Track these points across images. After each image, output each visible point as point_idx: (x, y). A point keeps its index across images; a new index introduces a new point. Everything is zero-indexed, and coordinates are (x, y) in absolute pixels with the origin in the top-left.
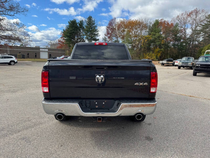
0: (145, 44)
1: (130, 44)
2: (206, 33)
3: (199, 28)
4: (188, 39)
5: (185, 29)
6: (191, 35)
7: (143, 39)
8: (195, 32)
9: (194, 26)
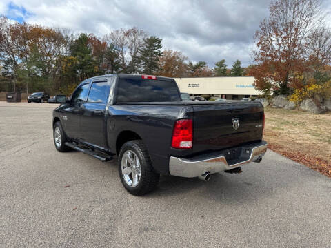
0: (68, 70)
1: (40, 67)
2: (146, 61)
3: (139, 55)
4: (128, 67)
5: (122, 53)
6: (132, 63)
7: (64, 61)
8: (136, 60)
9: (133, 51)
